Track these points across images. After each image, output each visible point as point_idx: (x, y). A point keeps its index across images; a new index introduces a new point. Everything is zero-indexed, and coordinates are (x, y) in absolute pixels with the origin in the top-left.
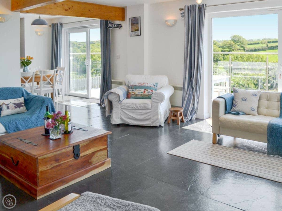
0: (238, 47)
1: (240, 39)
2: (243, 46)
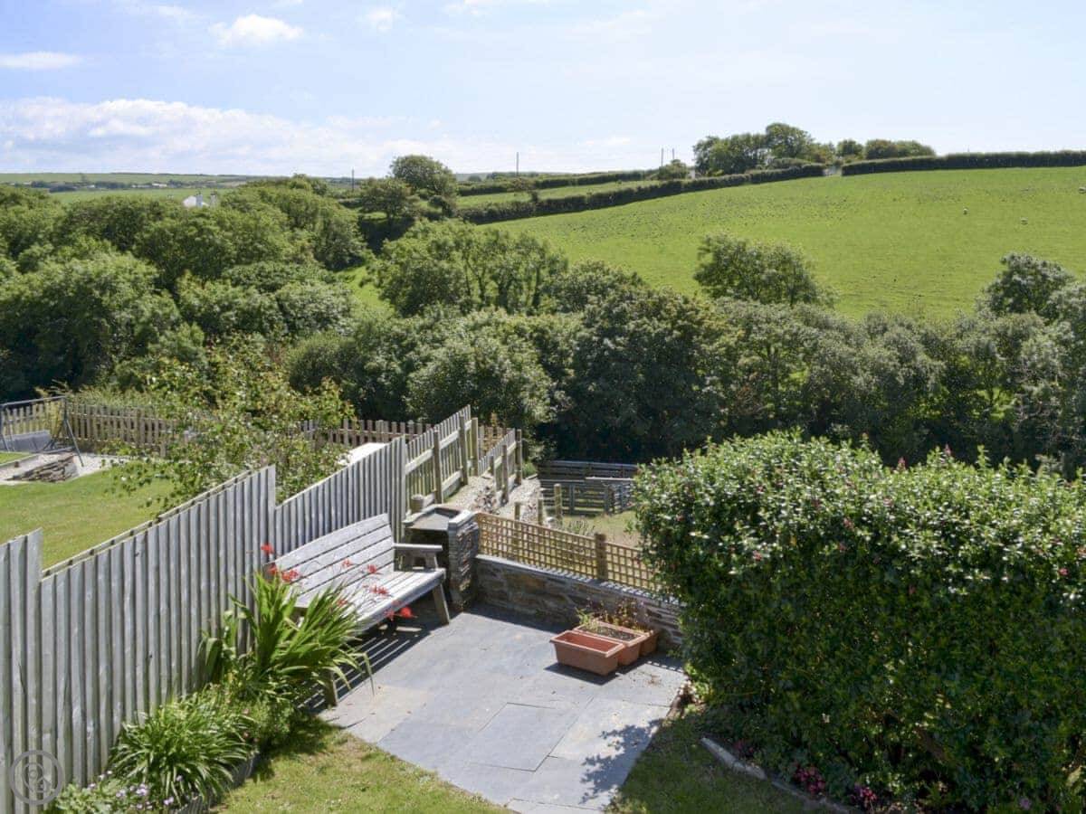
0: (424, 205)
1: (431, 174)
2: (444, 199)
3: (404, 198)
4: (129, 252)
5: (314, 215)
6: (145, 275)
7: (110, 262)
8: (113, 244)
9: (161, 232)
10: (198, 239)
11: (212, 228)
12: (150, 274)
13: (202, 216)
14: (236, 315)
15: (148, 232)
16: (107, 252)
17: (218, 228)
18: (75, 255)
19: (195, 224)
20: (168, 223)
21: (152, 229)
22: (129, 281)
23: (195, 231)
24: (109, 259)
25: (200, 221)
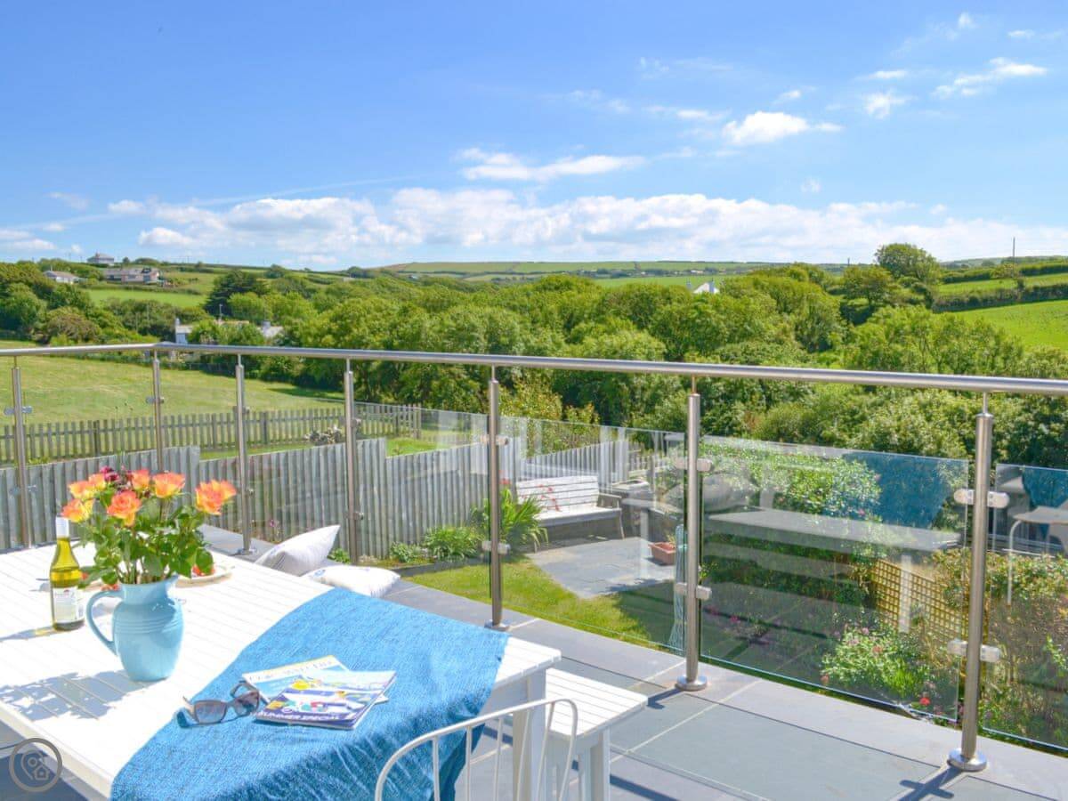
0: (906, 292)
1: (915, 260)
2: (925, 286)
3: (885, 286)
4: (645, 330)
5: (800, 300)
6: (656, 349)
7: (630, 338)
8: (634, 323)
9: (670, 314)
10: (698, 321)
11: (710, 311)
12: (660, 349)
13: (702, 301)
14: (724, 386)
15: (660, 314)
16: (629, 330)
17: (714, 312)
18: (605, 331)
19: (696, 308)
20: (675, 306)
21: (663, 312)
22: (644, 353)
23: (696, 314)
24: (629, 335)
25: (701, 305)
